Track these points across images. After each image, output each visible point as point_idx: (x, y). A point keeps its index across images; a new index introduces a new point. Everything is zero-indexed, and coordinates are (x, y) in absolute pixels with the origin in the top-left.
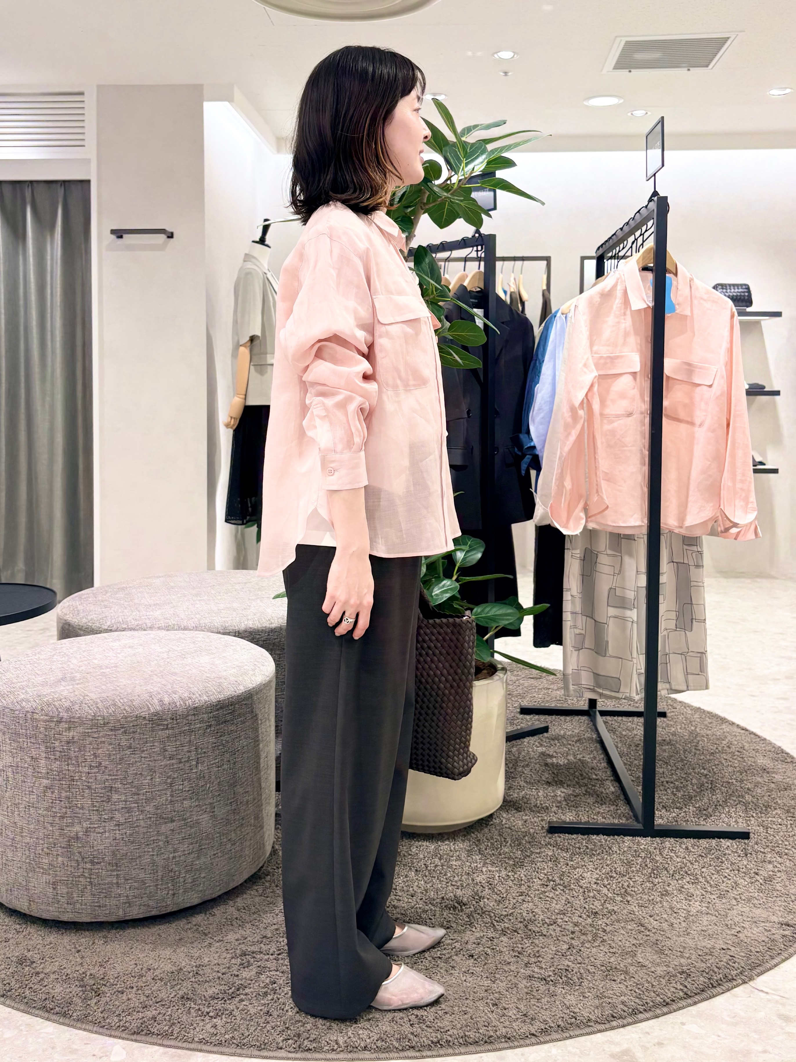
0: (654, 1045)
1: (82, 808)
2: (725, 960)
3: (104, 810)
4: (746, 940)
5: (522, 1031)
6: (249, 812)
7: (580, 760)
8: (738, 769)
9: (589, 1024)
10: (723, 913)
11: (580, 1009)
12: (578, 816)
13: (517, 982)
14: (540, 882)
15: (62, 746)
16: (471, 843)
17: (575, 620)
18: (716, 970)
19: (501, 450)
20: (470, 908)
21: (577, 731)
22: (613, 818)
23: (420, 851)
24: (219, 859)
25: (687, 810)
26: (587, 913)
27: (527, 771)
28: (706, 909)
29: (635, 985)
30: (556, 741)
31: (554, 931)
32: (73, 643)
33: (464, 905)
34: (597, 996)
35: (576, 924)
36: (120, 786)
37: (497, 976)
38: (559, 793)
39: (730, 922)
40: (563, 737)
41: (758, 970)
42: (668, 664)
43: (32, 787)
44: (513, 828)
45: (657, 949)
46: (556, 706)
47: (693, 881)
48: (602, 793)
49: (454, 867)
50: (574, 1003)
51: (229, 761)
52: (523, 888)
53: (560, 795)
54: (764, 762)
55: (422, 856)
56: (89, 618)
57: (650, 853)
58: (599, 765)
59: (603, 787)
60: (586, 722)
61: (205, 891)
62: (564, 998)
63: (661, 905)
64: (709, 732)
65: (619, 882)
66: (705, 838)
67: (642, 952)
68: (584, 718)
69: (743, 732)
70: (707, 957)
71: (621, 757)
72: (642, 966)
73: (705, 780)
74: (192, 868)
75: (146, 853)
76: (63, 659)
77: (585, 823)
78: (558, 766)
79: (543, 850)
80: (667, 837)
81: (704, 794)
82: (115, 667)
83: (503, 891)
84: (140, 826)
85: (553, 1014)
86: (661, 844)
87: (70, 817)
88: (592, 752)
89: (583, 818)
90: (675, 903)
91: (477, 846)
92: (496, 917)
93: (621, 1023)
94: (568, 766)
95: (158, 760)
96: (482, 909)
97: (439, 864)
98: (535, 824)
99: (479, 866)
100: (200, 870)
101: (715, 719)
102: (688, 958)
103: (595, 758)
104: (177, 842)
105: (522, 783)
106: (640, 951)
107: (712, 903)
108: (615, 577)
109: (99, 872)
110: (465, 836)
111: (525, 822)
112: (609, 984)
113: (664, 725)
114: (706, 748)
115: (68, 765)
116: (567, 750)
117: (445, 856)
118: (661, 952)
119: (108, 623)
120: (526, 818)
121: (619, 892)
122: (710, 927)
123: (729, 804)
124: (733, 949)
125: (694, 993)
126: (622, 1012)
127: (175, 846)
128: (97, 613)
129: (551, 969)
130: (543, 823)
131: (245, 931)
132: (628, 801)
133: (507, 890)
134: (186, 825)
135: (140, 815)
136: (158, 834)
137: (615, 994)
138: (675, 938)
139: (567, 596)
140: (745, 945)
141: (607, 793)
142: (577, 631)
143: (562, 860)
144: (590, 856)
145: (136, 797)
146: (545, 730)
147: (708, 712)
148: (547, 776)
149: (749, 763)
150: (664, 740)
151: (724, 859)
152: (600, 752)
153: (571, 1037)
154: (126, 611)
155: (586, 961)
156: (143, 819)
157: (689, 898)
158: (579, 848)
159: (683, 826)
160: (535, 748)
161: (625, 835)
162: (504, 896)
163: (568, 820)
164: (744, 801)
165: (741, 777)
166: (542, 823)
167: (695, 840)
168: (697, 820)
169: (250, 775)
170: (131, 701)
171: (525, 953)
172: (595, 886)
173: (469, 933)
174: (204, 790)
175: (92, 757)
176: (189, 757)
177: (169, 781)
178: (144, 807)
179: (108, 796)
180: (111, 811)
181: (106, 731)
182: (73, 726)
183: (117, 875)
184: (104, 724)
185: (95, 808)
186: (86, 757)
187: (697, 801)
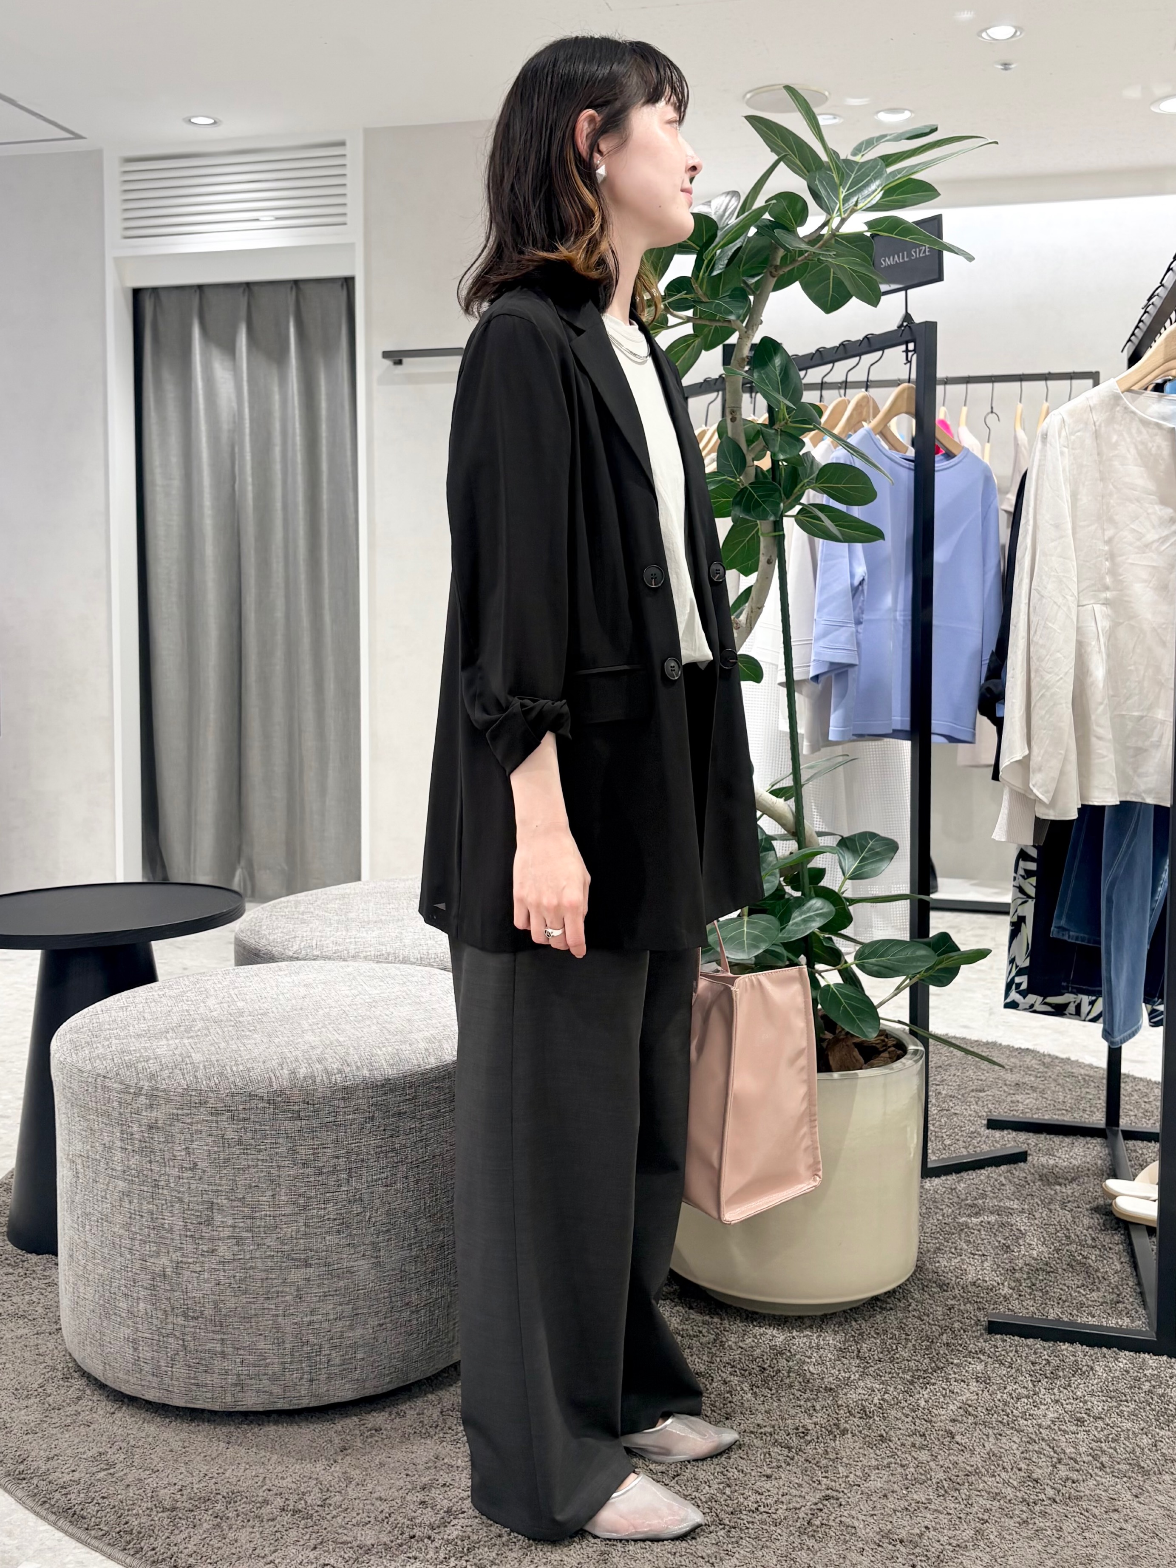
1: (171, 1230)
3: (202, 1238)
12: (1045, 1308)
16: (848, 1337)
21: (1078, 1162)
22: (1107, 1317)
27: (973, 1223)
30: (1037, 1178)
36: (225, 1201)
38: (1021, 1265)
40: (1051, 1170)
44: (925, 1318)
46: (1051, 1119)
51: (407, 1177)
53: (1021, 1269)
60: (1098, 1147)
61: (364, 1381)
68: (1096, 1143)
74: (341, 1342)
77: (1055, 1321)
84: (256, 1267)
87: (155, 1243)
88: (1095, 1199)
89: (1051, 1311)
100: (355, 1346)
104: (316, 1299)
105: (961, 1244)
109: (195, 1333)
127: (312, 1306)
130: (981, 1315)
141: (1107, 1273)
146: (1022, 1157)
160: (998, 1187)
161: (1122, 1349)
163: (1024, 1313)
166: (978, 1314)
175: (183, 1153)
176: (335, 1166)
177: (301, 1201)
178: (262, 1239)
179: (207, 1216)
180: (212, 1239)
181: (203, 1114)
182: (155, 1102)
183: (223, 1340)
184: (200, 1103)
185: (188, 1233)
186: (175, 1153)
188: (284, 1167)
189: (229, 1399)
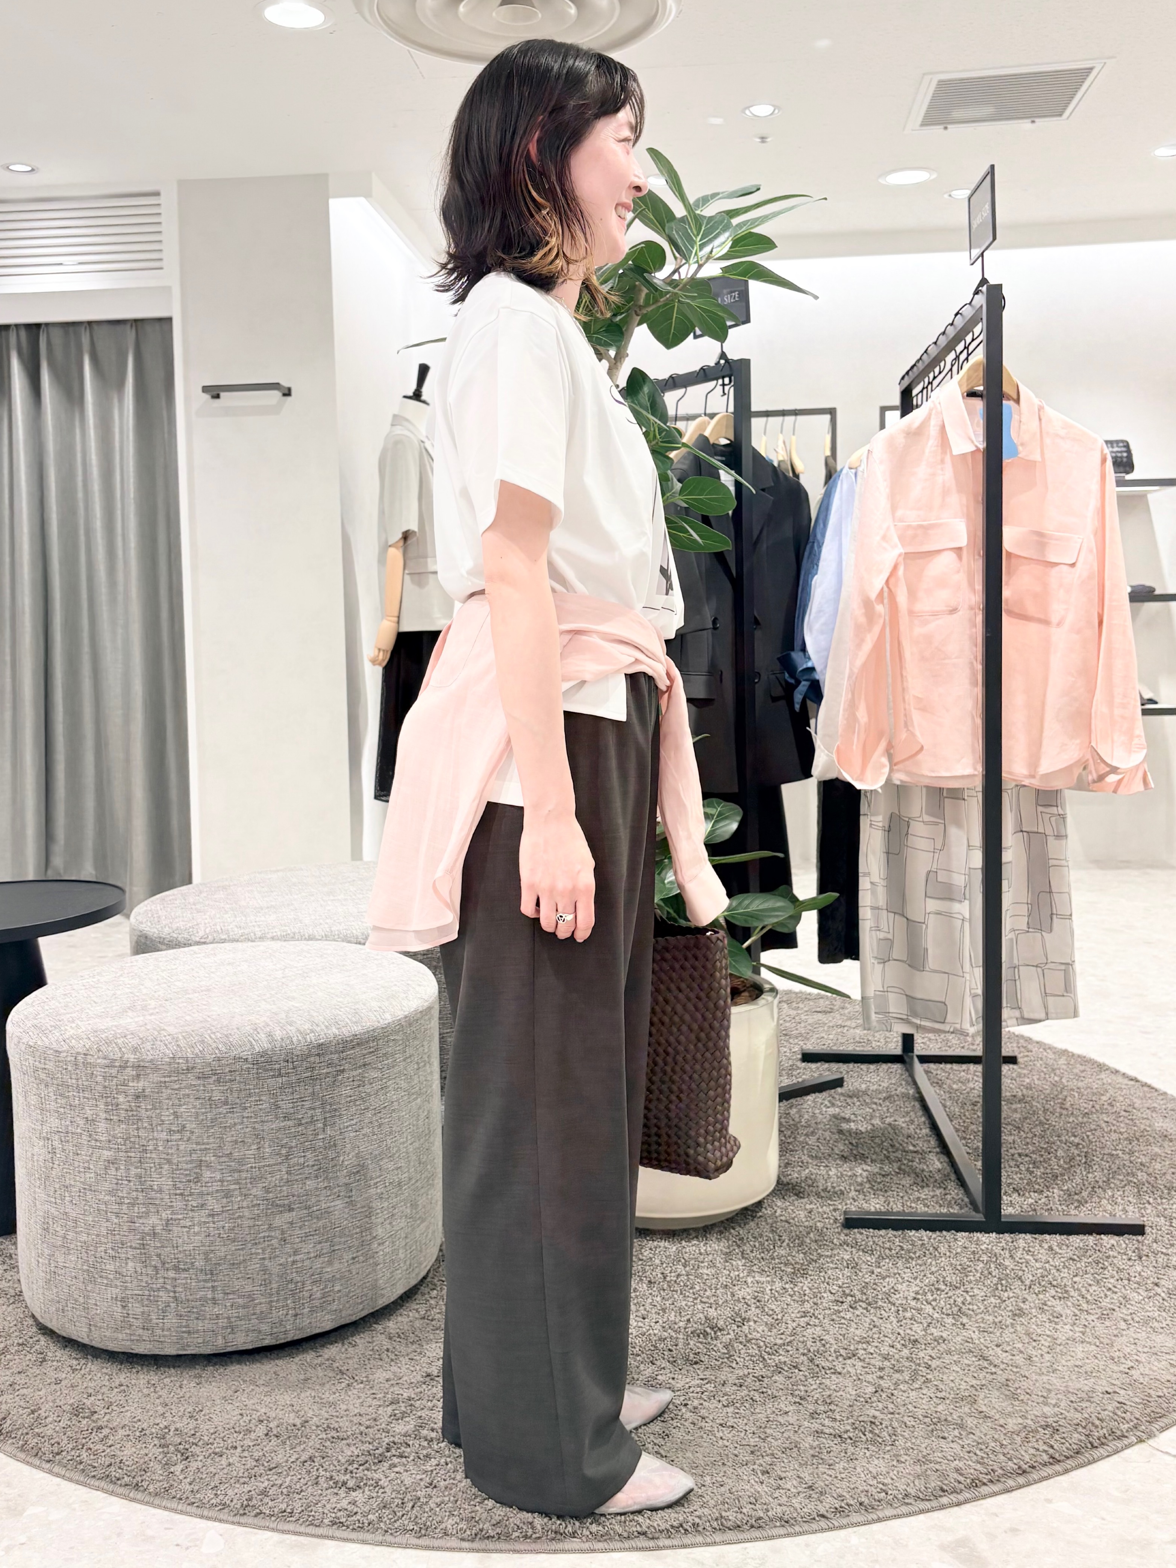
0: (1006, 1532)
1: (160, 1191)
2: (1110, 1408)
3: (191, 1194)
4: (1141, 1380)
5: (805, 1510)
6: (403, 1197)
7: (890, 1124)
8: (1125, 1135)
9: (906, 1501)
10: (1106, 1341)
11: (892, 1479)
12: (888, 1204)
13: (798, 1439)
14: (832, 1298)
15: (129, 1102)
16: (730, 1242)
17: (877, 919)
18: (1097, 1422)
19: (764, 677)
20: (728, 1334)
21: (885, 1085)
22: (941, 1206)
23: (654, 1254)
24: (361, 1265)
26: (903, 1342)
27: (812, 1140)
28: (1081, 1335)
29: (975, 1444)
30: (855, 1099)
31: (854, 1367)
32: (148, 959)
33: (720, 1330)
34: (919, 1460)
35: (886, 1358)
36: (213, 1158)
37: (768, 1431)
38: (860, 1171)
39: (1117, 1353)
40: (865, 1093)
41: (1161, 1423)
42: (1018, 982)
43: (88, 1162)
44: (791, 1221)
45: (1007, 1393)
46: (854, 1050)
47: (1060, 1295)
48: (923, 1171)
49: (705, 1277)
50: (884, 1470)
51: (371, 1122)
52: (807, 1306)
53: (861, 1175)
54: (1164, 1125)
55: (657, 1262)
56: (174, 926)
57: (995, 1255)
58: (918, 1131)
59: (925, 1163)
60: (899, 1071)
61: (341, 1311)
62: (869, 1462)
63: (1013, 1330)
64: (1080, 1084)
65: (950, 1298)
66: (1077, 1233)
67: (986, 1397)
68: (896, 1067)
69: (1132, 1083)
70: (1084, 1405)
71: (951, 1121)
72: (986, 1416)
73: (1076, 1152)
74: (321, 1278)
75: (254, 1256)
76: (133, 981)
77: (898, 1213)
78: (858, 1133)
79: (835, 1252)
80: (1020, 1232)
81: (1075, 1172)
82: (205, 991)
83: (778, 1310)
84: (244, 1216)
85: (852, 1486)
86: (1012, 1242)
87: (144, 1204)
88: (908, 1113)
89: (895, 1206)
90: (1034, 1327)
91: (739, 1246)
92: (767, 1347)
93: (954, 1499)
94: (873, 1135)
96: (746, 1336)
97: (684, 1272)
98: (825, 1216)
99: (741, 1275)
100: (333, 1279)
101: (1089, 1065)
102: (1054, 1406)
103: (912, 1122)
104: (297, 1240)
105: (805, 1158)
106: (982, 1396)
107: (1090, 1326)
108: (937, 855)
109: (187, 1283)
110: (721, 1232)
111: (810, 1212)
112: (936, 1443)
113: (1014, 1075)
114: (1078, 1107)
115: (137, 1129)
116: (871, 1111)
117: (692, 1262)
118: (1014, 1397)
119: (201, 933)
120: (811, 1206)
121: (949, 1312)
122: (1087, 1361)
123: (1112, 1185)
124: (1122, 1392)
125: (1065, 1456)
126: (956, 1484)
127: (295, 1246)
128: (186, 919)
129: (850, 1421)
130: (836, 1214)
131: (399, 1367)
132: (961, 1182)
133: (782, 1308)
134: (310, 1215)
135: (243, 1201)
136: (270, 1228)
137: (945, 1457)
138: (1034, 1377)
139: (864, 884)
140: (1141, 1386)
141: (931, 1172)
142: (882, 935)
143: (864, 1266)
144: (906, 1260)
145: (236, 1175)
146: (838, 1083)
147: (1079, 1056)
148: (842, 1148)
149: (1143, 1127)
150: (1015, 1096)
151: (1106, 1263)
152: (920, 1113)
153: (879, 1520)
154: (226, 916)
155: (902, 1409)
156: (248, 1207)
157: (1057, 1320)
158: (890, 1249)
159: (1045, 1216)
160: (824, 1109)
161: (958, 1230)
162: (779, 1317)
163: (873, 1209)
164: (1135, 1180)
165: (1130, 1147)
166: (834, 1214)
167: (1063, 1237)
168: (1065, 1208)
169: (403, 1143)
170: (226, 1037)
171: (810, 1399)
172: (913, 1303)
173: (728, 1369)
174: (336, 1165)
175: (171, 1118)
176: (312, 1117)
177: (284, 1151)
178: (249, 1190)
179: (196, 1173)
180: (201, 1194)
181: (191, 1079)
182: (142, 1073)
183: (213, 1287)
184: (188, 1069)
185: (178, 1192)
186: (163, 1118)
187: (1064, 1182)
188: (267, 1122)
189: (220, 1341)
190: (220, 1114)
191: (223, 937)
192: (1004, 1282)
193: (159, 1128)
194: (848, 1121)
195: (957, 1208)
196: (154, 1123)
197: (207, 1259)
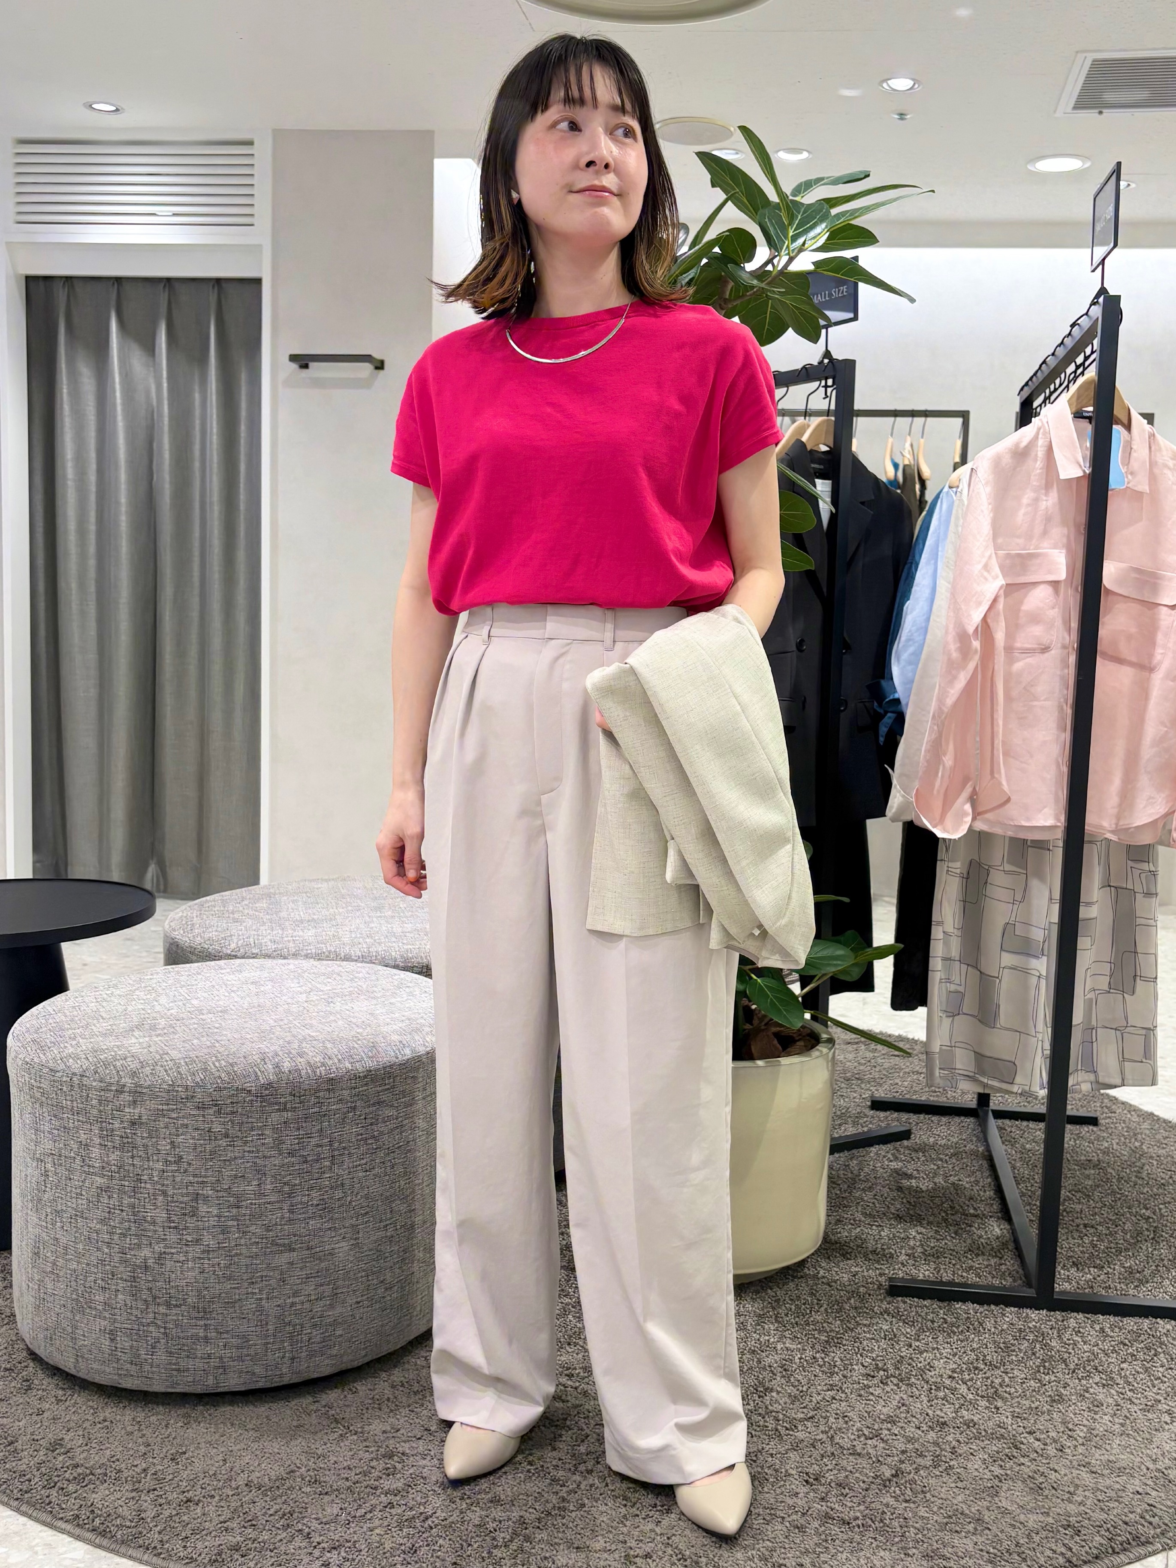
1: (154, 1223)
2: (1139, 1511)
3: (186, 1228)
7: (953, 1184)
12: (939, 1271)
14: (863, 1371)
15: (124, 1128)
17: (948, 970)
18: (1123, 1526)
19: (851, 705)
22: (993, 1278)
25: (1111, 1271)
26: (930, 1424)
27: (868, 1196)
28: (1120, 1427)
30: (921, 1154)
35: (910, 1440)
36: (210, 1192)
37: (775, 1513)
38: (914, 1234)
39: (1155, 1451)
40: (933, 1147)
42: (1095, 1044)
44: (834, 1284)
45: (1032, 1486)
46: (928, 1099)
47: (1105, 1382)
48: (980, 1237)
52: (836, 1379)
53: (914, 1237)
56: (207, 936)
57: (1043, 1334)
58: (982, 1193)
59: (983, 1228)
61: (342, 1356)
62: (874, 1554)
63: (1049, 1418)
65: (987, 1378)
66: (1133, 1316)
67: (1010, 1492)
70: (1111, 1505)
71: (1018, 1184)
72: (1007, 1513)
73: (1145, 1226)
75: (250, 1296)
77: (948, 1283)
78: (918, 1191)
79: (875, 1321)
80: (1073, 1311)
81: (1141, 1247)
82: (221, 1012)
83: (804, 1381)
84: (240, 1254)
86: (1063, 1321)
88: (973, 1173)
89: (945, 1274)
90: (1071, 1415)
91: (774, 1309)
92: (786, 1421)
94: (933, 1193)
95: (270, 1157)
96: (766, 1408)
98: (869, 1281)
99: (772, 1340)
102: (1080, 1504)
103: (977, 1182)
105: (859, 1216)
106: (1005, 1487)
107: (1132, 1418)
108: (1016, 907)
112: (948, 1537)
113: (1092, 1138)
114: (1154, 1176)
115: (133, 1157)
116: (936, 1167)
118: (1039, 1491)
119: (233, 946)
120: (857, 1269)
121: (984, 1393)
122: (1123, 1457)
124: (1154, 1493)
125: (1083, 1560)
127: (295, 1287)
128: (219, 929)
130: (882, 1279)
131: (398, 1419)
132: (1019, 1253)
133: (809, 1379)
134: (312, 1256)
135: (241, 1238)
136: (268, 1267)
138: (1063, 1470)
139: (937, 933)
142: (953, 987)
143: (902, 1339)
144: (948, 1334)
145: (234, 1211)
146: (906, 1135)
148: (898, 1206)
150: (1090, 1161)
152: (987, 1173)
154: (263, 928)
156: (246, 1245)
157: (1097, 1409)
158: (933, 1322)
159: (1101, 1295)
160: (886, 1163)
161: (1007, 1305)
162: (805, 1389)
163: (921, 1277)
167: (1116, 1319)
168: (1124, 1287)
170: (231, 1065)
174: (342, 1205)
175: (168, 1148)
176: (319, 1154)
178: (248, 1227)
179: (192, 1207)
180: (197, 1229)
181: (191, 1109)
182: (139, 1099)
183: (206, 1325)
184: (187, 1098)
185: (172, 1224)
186: (159, 1147)
187: (1128, 1258)
190: (219, 1146)
191: (254, 952)
192: (1047, 1364)
193: (155, 1158)
194: (910, 1177)
195: (1010, 1280)
196: (150, 1152)
197: (199, 1296)
